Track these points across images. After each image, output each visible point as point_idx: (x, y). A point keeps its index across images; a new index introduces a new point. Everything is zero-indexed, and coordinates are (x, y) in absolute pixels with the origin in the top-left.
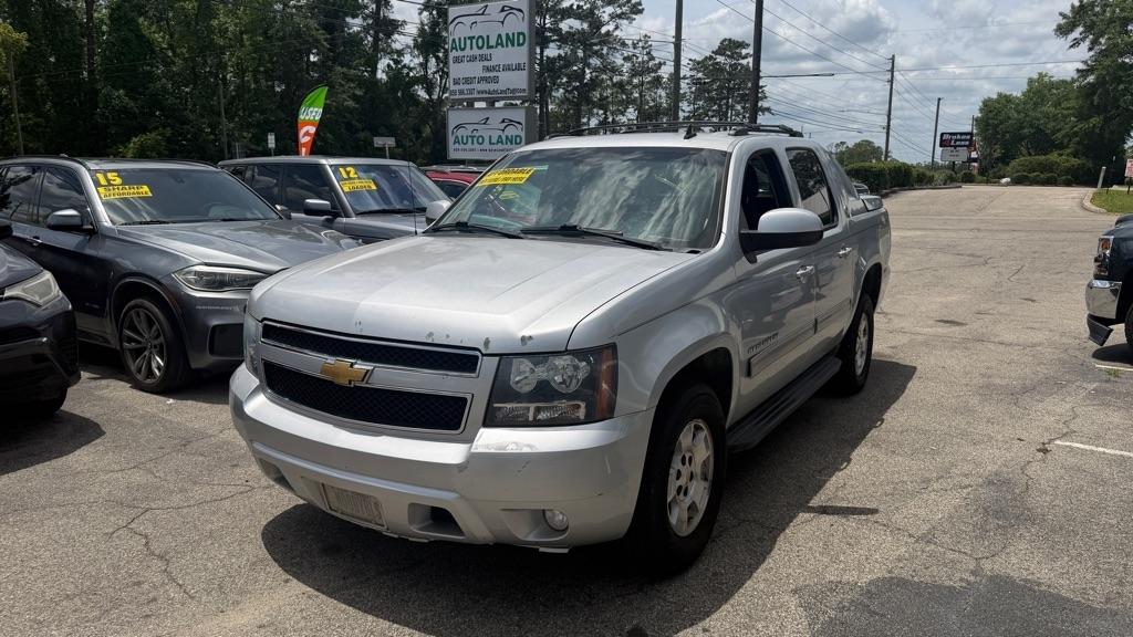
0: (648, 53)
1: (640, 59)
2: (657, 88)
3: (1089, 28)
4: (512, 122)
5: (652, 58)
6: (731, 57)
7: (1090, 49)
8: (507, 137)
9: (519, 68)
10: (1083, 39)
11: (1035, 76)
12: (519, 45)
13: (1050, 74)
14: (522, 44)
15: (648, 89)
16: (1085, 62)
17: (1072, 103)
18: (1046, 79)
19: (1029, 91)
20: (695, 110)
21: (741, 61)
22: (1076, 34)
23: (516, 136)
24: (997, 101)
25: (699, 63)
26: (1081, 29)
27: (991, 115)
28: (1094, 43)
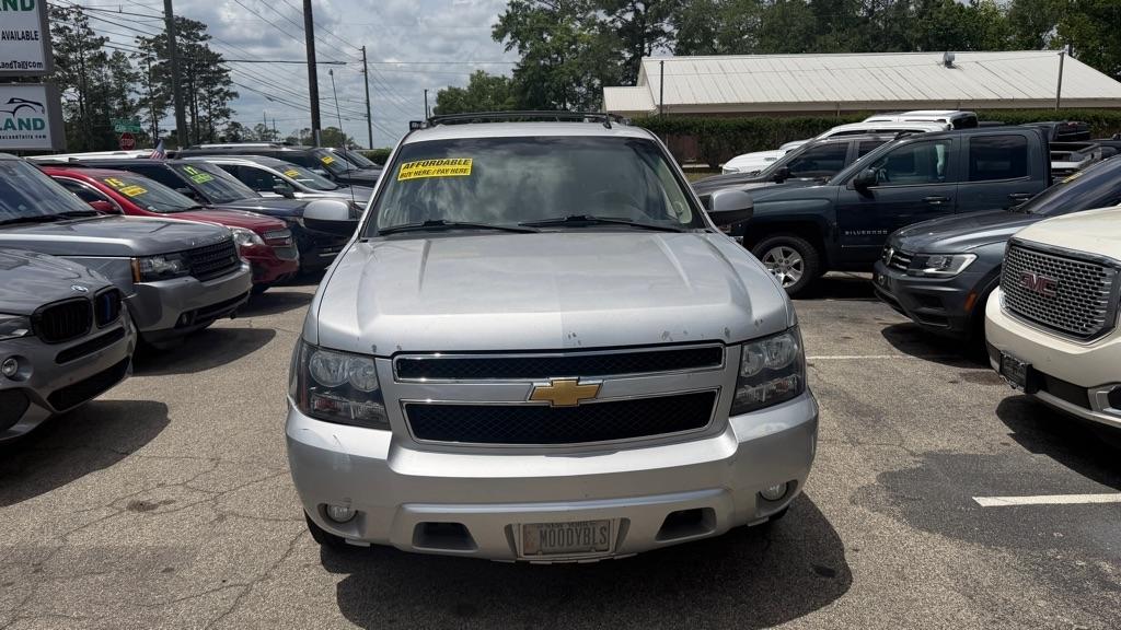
0: (84, 27)
1: (74, 33)
2: (101, 66)
3: (516, 35)
4: (24, 103)
5: (90, 33)
6: (187, 37)
7: (520, 52)
8: (20, 121)
9: (27, 36)
10: (513, 43)
11: (475, 73)
12: (24, 8)
13: (486, 71)
14: (30, 9)
15: (89, 66)
16: (518, 64)
17: (511, 99)
18: (483, 75)
19: (472, 85)
20: (152, 93)
21: (199, 43)
22: (508, 38)
23: (35, 120)
24: (449, 93)
25: (149, 41)
26: (509, 35)
27: (447, 105)
28: (522, 47)
